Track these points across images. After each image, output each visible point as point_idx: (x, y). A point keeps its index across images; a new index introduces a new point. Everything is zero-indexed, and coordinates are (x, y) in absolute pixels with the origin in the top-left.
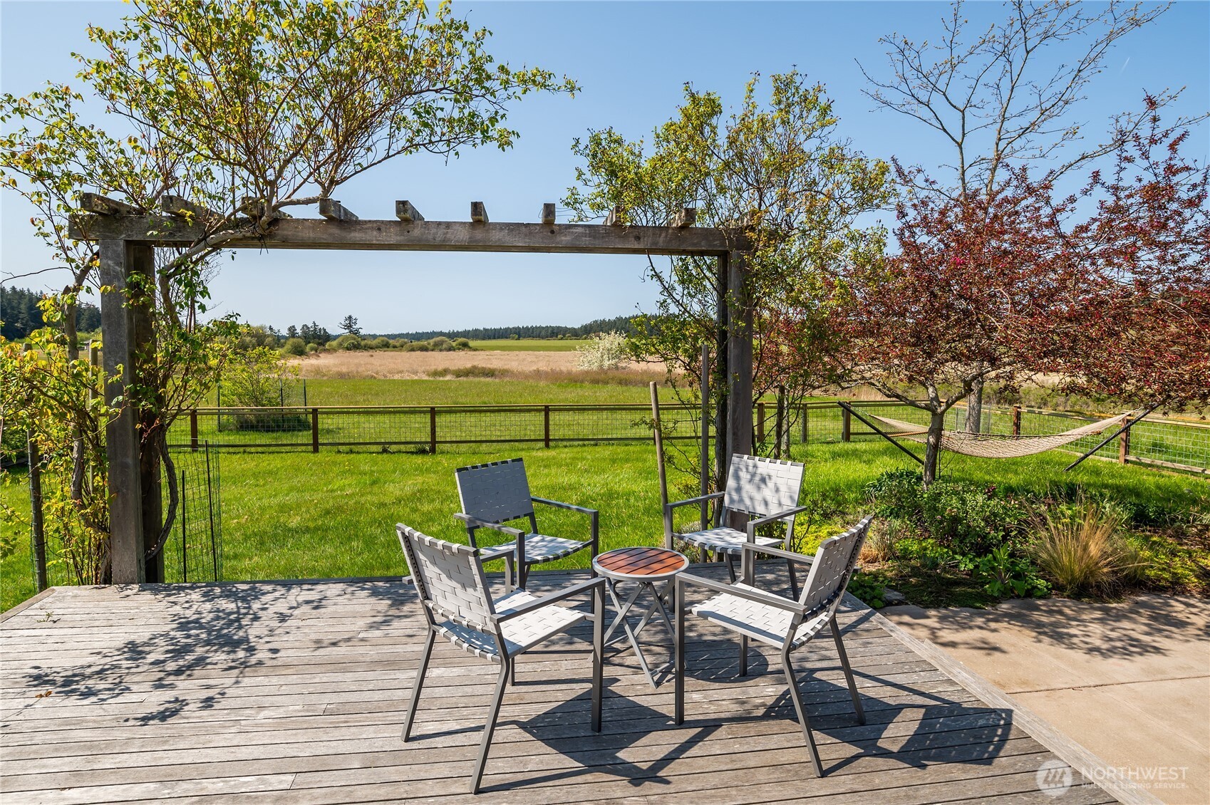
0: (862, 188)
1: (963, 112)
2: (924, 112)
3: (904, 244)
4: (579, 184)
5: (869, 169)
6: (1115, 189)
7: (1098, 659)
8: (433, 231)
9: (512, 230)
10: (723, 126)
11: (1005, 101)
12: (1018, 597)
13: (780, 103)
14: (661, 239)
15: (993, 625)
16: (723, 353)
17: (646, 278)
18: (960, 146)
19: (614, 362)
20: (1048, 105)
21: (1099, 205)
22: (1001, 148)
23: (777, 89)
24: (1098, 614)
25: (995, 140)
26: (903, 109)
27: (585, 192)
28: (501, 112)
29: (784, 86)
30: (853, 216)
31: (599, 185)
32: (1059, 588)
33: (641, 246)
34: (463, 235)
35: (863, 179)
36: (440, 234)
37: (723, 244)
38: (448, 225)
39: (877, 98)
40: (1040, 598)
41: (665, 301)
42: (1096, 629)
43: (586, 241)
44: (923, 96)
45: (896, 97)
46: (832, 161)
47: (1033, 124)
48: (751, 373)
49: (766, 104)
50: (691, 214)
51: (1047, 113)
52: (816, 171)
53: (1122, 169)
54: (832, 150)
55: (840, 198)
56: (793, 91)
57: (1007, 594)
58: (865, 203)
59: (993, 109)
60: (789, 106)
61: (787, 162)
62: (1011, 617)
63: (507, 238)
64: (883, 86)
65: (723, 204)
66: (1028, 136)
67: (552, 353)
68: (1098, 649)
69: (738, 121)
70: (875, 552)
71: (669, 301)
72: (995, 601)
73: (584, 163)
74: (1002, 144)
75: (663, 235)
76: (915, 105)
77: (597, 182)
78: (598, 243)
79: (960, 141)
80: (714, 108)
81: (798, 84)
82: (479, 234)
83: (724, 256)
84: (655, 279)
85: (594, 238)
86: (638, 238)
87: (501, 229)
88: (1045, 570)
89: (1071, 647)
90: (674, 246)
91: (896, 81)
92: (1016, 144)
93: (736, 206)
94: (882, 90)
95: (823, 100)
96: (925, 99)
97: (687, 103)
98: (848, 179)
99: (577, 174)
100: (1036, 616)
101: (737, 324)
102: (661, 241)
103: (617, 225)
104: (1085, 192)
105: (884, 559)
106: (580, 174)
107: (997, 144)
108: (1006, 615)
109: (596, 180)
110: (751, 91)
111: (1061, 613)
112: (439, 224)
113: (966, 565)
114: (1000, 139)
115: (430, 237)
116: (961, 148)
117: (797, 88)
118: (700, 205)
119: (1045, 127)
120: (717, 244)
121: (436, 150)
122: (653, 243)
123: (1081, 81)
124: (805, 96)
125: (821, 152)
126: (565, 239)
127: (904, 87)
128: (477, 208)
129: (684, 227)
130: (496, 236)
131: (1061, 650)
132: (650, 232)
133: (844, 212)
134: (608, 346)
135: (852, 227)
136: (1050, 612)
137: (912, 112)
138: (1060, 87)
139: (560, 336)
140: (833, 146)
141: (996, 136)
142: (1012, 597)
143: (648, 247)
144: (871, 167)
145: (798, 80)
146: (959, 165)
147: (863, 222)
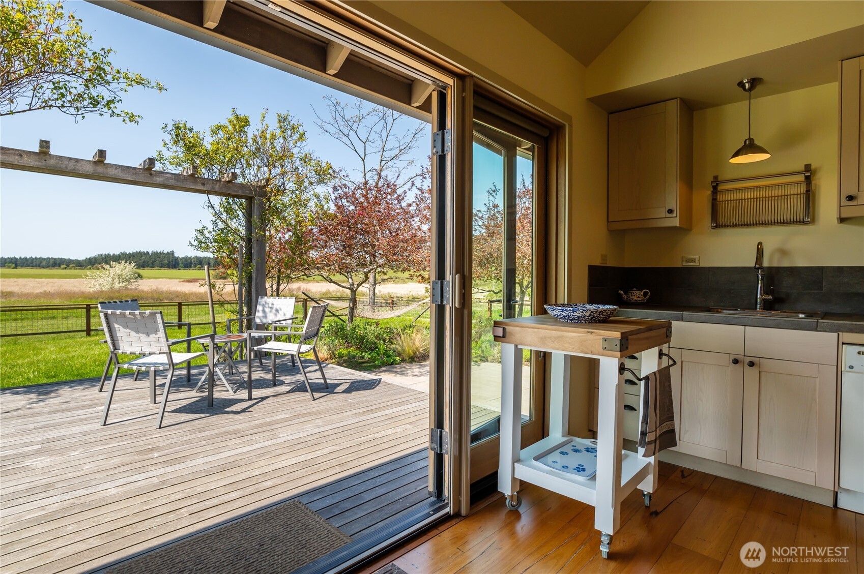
0: (319, 175)
1: (365, 143)
2: (345, 139)
3: (335, 206)
4: (164, 150)
5: (323, 166)
6: (421, 190)
7: (416, 377)
8: (66, 162)
9: (124, 170)
10: (251, 131)
11: (384, 141)
12: (389, 365)
13: (281, 127)
14: (217, 186)
15: (378, 374)
16: (249, 250)
17: (205, 206)
18: (363, 160)
19: (124, 284)
20: (402, 147)
21: (415, 195)
22: (382, 165)
23: (279, 120)
24: (418, 366)
25: (380, 161)
26: (336, 136)
27: (167, 154)
28: (118, 98)
29: (283, 120)
30: (316, 187)
31: (176, 152)
32: (403, 360)
33: (205, 189)
34: (89, 169)
35: (321, 170)
36: (71, 165)
37: (251, 193)
38: (77, 160)
39: (322, 127)
40: (397, 364)
41: (216, 221)
42: (418, 370)
43: (172, 182)
44: (346, 132)
45: (332, 130)
46: (306, 160)
47: (396, 155)
48: (265, 260)
49: (273, 126)
50: (235, 175)
51: (403, 151)
52: (298, 163)
53: (423, 181)
54: (306, 155)
55: (310, 177)
56: (287, 123)
57: (384, 364)
58: (321, 182)
59: (379, 145)
60: (286, 130)
61: (285, 155)
62: (385, 371)
63: (121, 174)
64: (325, 122)
65: (251, 173)
66: (394, 160)
67: (56, 280)
68: (417, 375)
69: (260, 132)
70: (326, 356)
71: (218, 221)
72: (379, 367)
73: (168, 138)
74: (383, 163)
75: (218, 184)
76: (342, 136)
77: (175, 150)
78: (179, 184)
79: (363, 158)
80: (246, 122)
81: (290, 120)
82: (100, 169)
83: (250, 200)
84: (210, 208)
85: (178, 181)
86: (203, 184)
87: (116, 168)
88: (399, 355)
89: (407, 376)
90: (224, 191)
91: (332, 121)
92: (390, 164)
93: (257, 175)
94: (324, 124)
95: (301, 130)
96: (346, 133)
97: (232, 118)
98: (313, 169)
99: (163, 143)
100: (395, 370)
101: (260, 233)
102: (217, 187)
103: (192, 175)
104: (409, 189)
105: (330, 359)
106: (166, 144)
107: (381, 163)
108: (384, 371)
109: (174, 148)
110: (264, 117)
111: (405, 368)
112: (70, 159)
113: (367, 356)
114: (382, 160)
115: (63, 166)
116: (364, 162)
117: (289, 122)
118: (238, 171)
119: (402, 158)
120: (247, 193)
121: (68, 112)
122: (213, 188)
123: (415, 139)
124: (293, 127)
125: (301, 154)
126: (159, 180)
127: (336, 125)
128: (102, 154)
129: (229, 182)
130: (112, 172)
131: (404, 377)
132: (211, 182)
133: (311, 183)
134: (119, 272)
135: (316, 191)
136: (401, 368)
137: (340, 139)
138: (408, 139)
139: (62, 266)
140: (307, 152)
141: (380, 159)
142: (386, 365)
143: (210, 189)
144: (324, 165)
145: (290, 118)
146: (363, 171)
147: (321, 190)
